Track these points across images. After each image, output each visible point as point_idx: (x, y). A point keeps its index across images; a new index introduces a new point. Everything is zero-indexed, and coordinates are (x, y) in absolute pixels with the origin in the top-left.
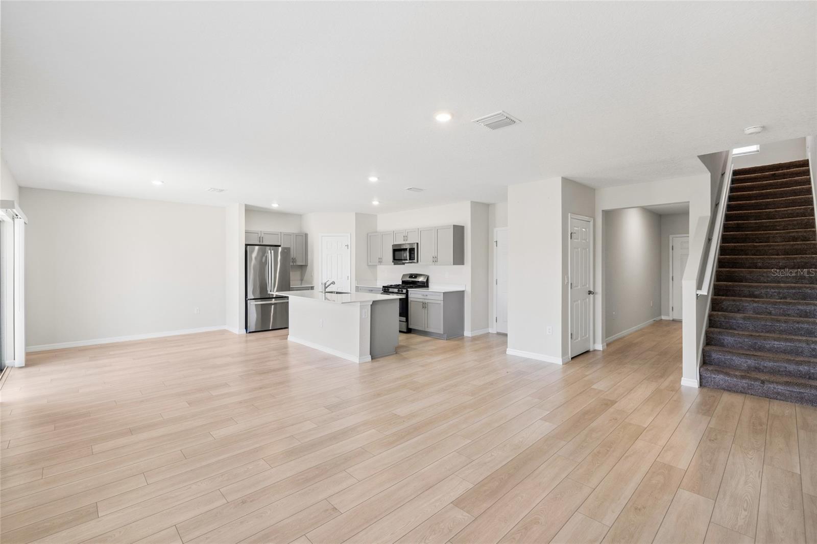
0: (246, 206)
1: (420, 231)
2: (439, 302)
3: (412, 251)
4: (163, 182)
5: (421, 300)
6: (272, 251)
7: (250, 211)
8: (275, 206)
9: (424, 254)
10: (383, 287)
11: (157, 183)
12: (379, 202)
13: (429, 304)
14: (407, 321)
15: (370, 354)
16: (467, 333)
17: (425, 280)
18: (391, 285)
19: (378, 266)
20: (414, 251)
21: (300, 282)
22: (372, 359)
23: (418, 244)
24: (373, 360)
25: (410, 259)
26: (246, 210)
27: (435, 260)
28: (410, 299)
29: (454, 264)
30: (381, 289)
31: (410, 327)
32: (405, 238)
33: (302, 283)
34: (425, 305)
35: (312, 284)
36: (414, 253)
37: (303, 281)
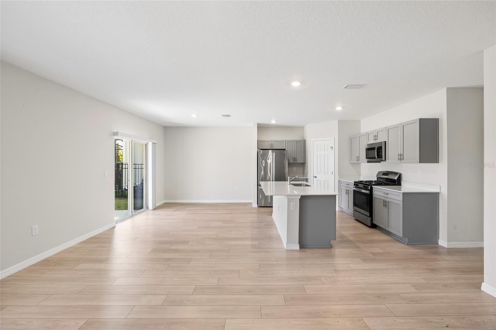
0: (258, 124)
1: (388, 130)
2: (399, 202)
3: (379, 149)
4: (197, 115)
5: (383, 198)
6: (274, 153)
7: (261, 128)
8: (273, 122)
9: (391, 152)
10: (355, 182)
11: (194, 116)
12: (343, 107)
13: (389, 203)
14: (371, 216)
15: (299, 243)
16: (443, 242)
17: (396, 178)
18: (361, 181)
19: (361, 164)
20: (382, 149)
21: (302, 175)
22: (301, 248)
23: (386, 142)
24: (303, 250)
25: (378, 158)
26: (258, 127)
27: (401, 157)
28: (374, 196)
29: (420, 162)
30: (353, 184)
31: (375, 222)
32: (376, 137)
33: (303, 175)
34: (386, 204)
35: (307, 177)
36: (382, 152)
37: (304, 174)
